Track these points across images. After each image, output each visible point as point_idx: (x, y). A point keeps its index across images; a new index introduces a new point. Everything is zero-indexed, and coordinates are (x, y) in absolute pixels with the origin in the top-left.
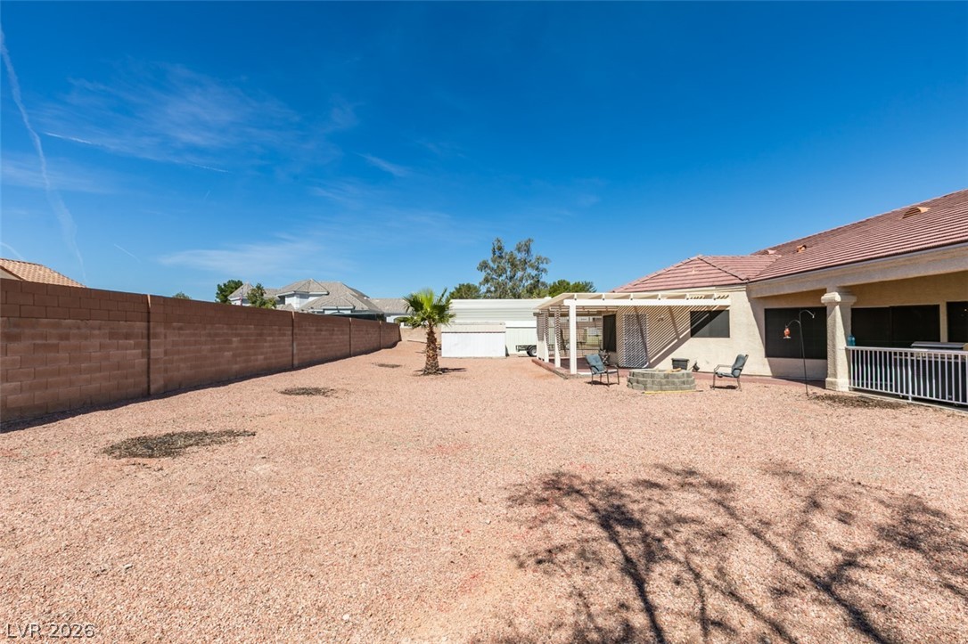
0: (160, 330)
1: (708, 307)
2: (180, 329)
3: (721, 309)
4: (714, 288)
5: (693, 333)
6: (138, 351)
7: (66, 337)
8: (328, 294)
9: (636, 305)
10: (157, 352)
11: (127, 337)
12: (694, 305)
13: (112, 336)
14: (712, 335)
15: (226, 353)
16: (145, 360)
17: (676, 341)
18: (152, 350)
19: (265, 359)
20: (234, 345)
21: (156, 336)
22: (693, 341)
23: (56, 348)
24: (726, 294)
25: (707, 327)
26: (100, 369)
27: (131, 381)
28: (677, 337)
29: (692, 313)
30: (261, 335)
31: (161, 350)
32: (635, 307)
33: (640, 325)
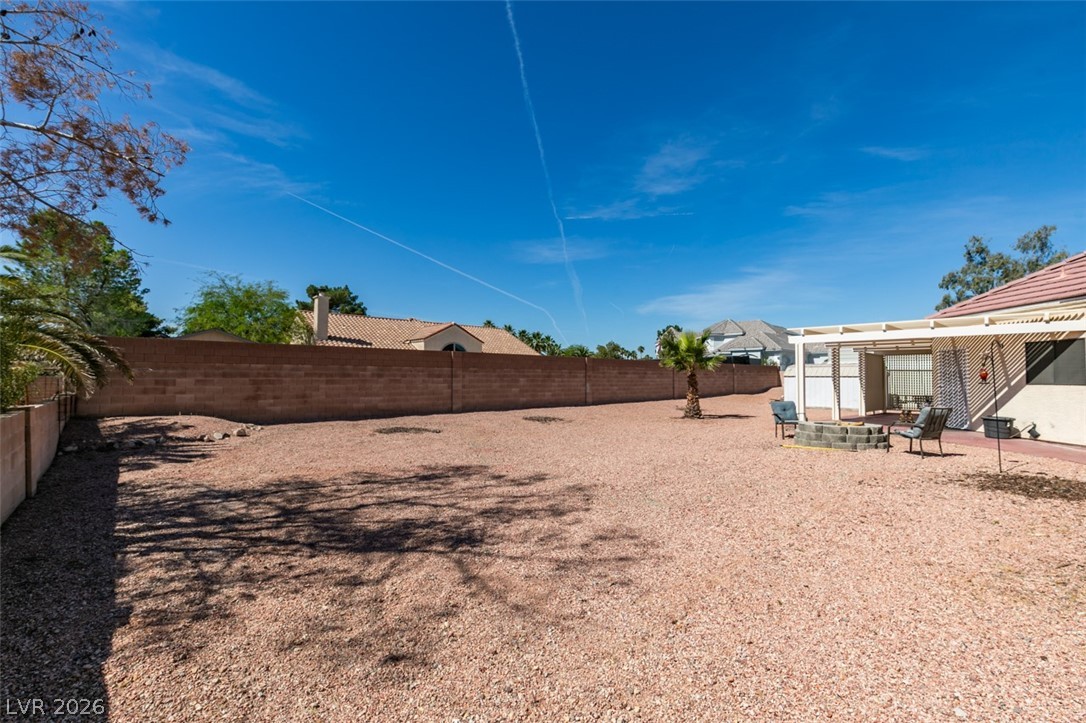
0: (460, 372)
1: (1052, 334)
2: (475, 372)
3: (1072, 337)
4: (1057, 303)
5: (1030, 378)
6: (446, 385)
7: (404, 376)
8: (744, 334)
9: (954, 335)
10: (457, 385)
11: (439, 376)
12: (1032, 332)
13: (429, 376)
14: (1057, 380)
15: (514, 389)
16: (450, 391)
17: (1006, 389)
18: (454, 385)
19: (552, 395)
20: (522, 383)
21: (456, 376)
22: (1030, 390)
23: (399, 381)
24: (1079, 312)
25: (1050, 368)
26: (422, 394)
27: (441, 402)
28: (1007, 384)
29: (1029, 346)
30: (549, 376)
31: (460, 385)
32: (953, 339)
33: (959, 365)
